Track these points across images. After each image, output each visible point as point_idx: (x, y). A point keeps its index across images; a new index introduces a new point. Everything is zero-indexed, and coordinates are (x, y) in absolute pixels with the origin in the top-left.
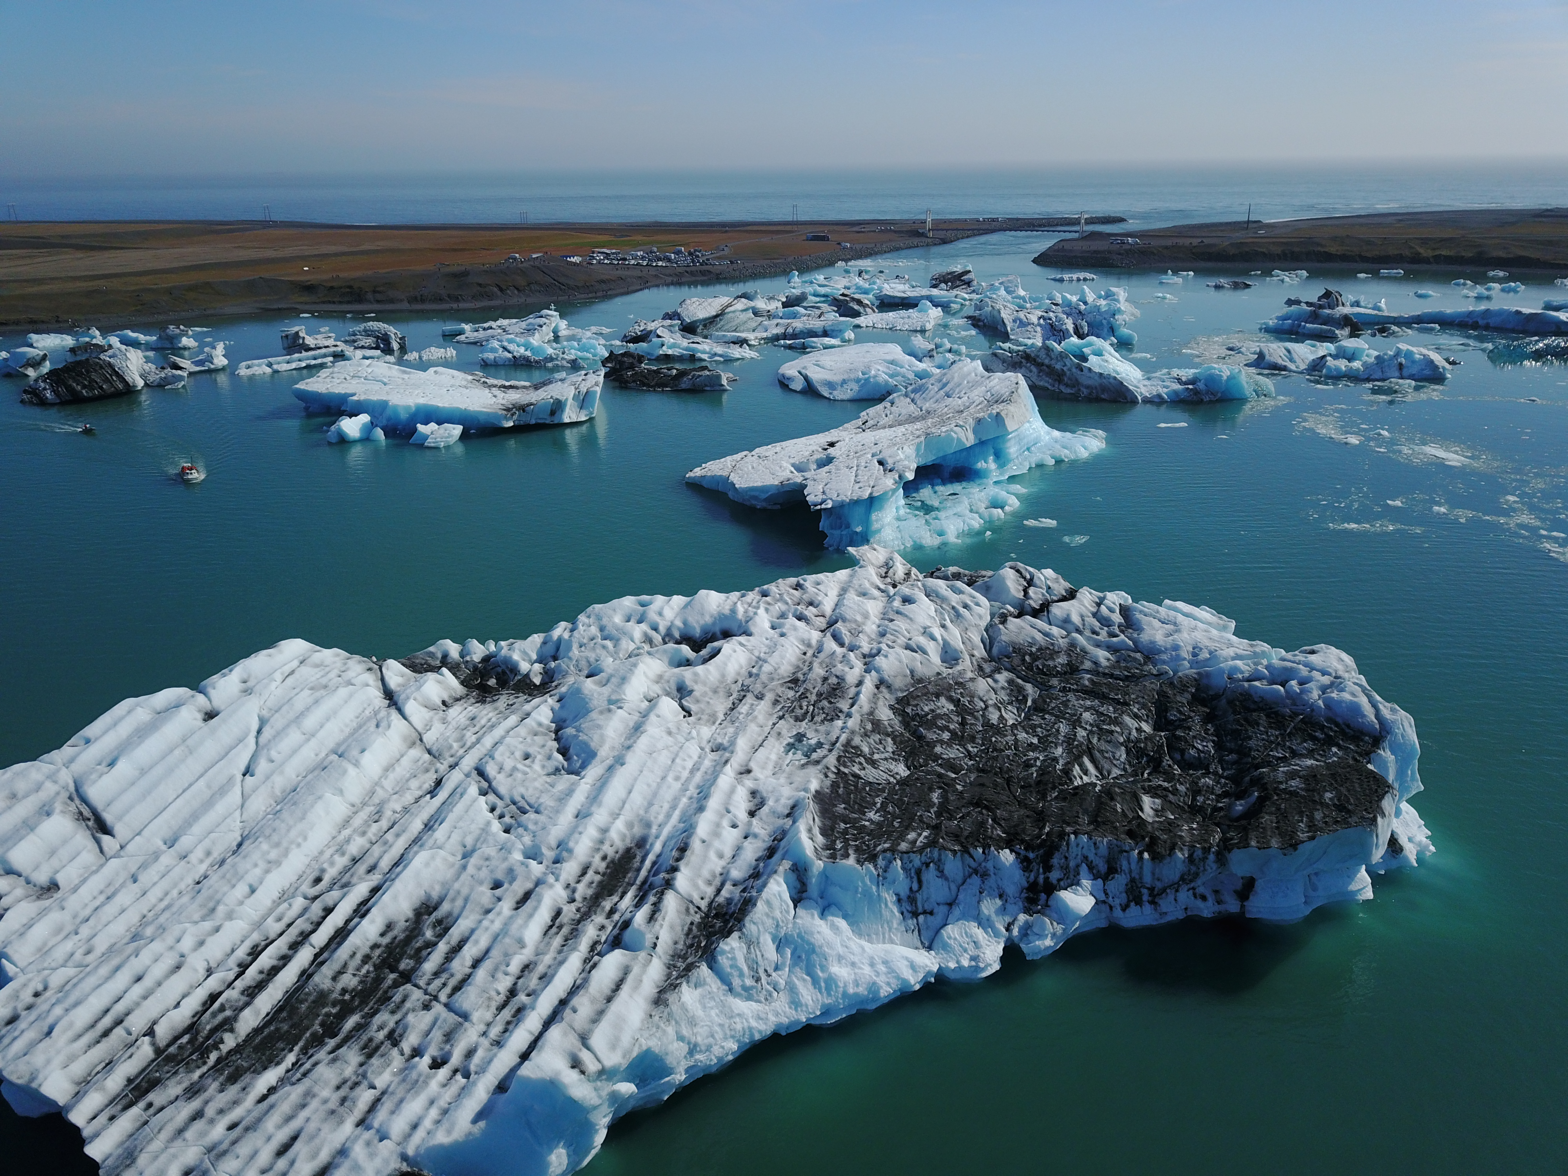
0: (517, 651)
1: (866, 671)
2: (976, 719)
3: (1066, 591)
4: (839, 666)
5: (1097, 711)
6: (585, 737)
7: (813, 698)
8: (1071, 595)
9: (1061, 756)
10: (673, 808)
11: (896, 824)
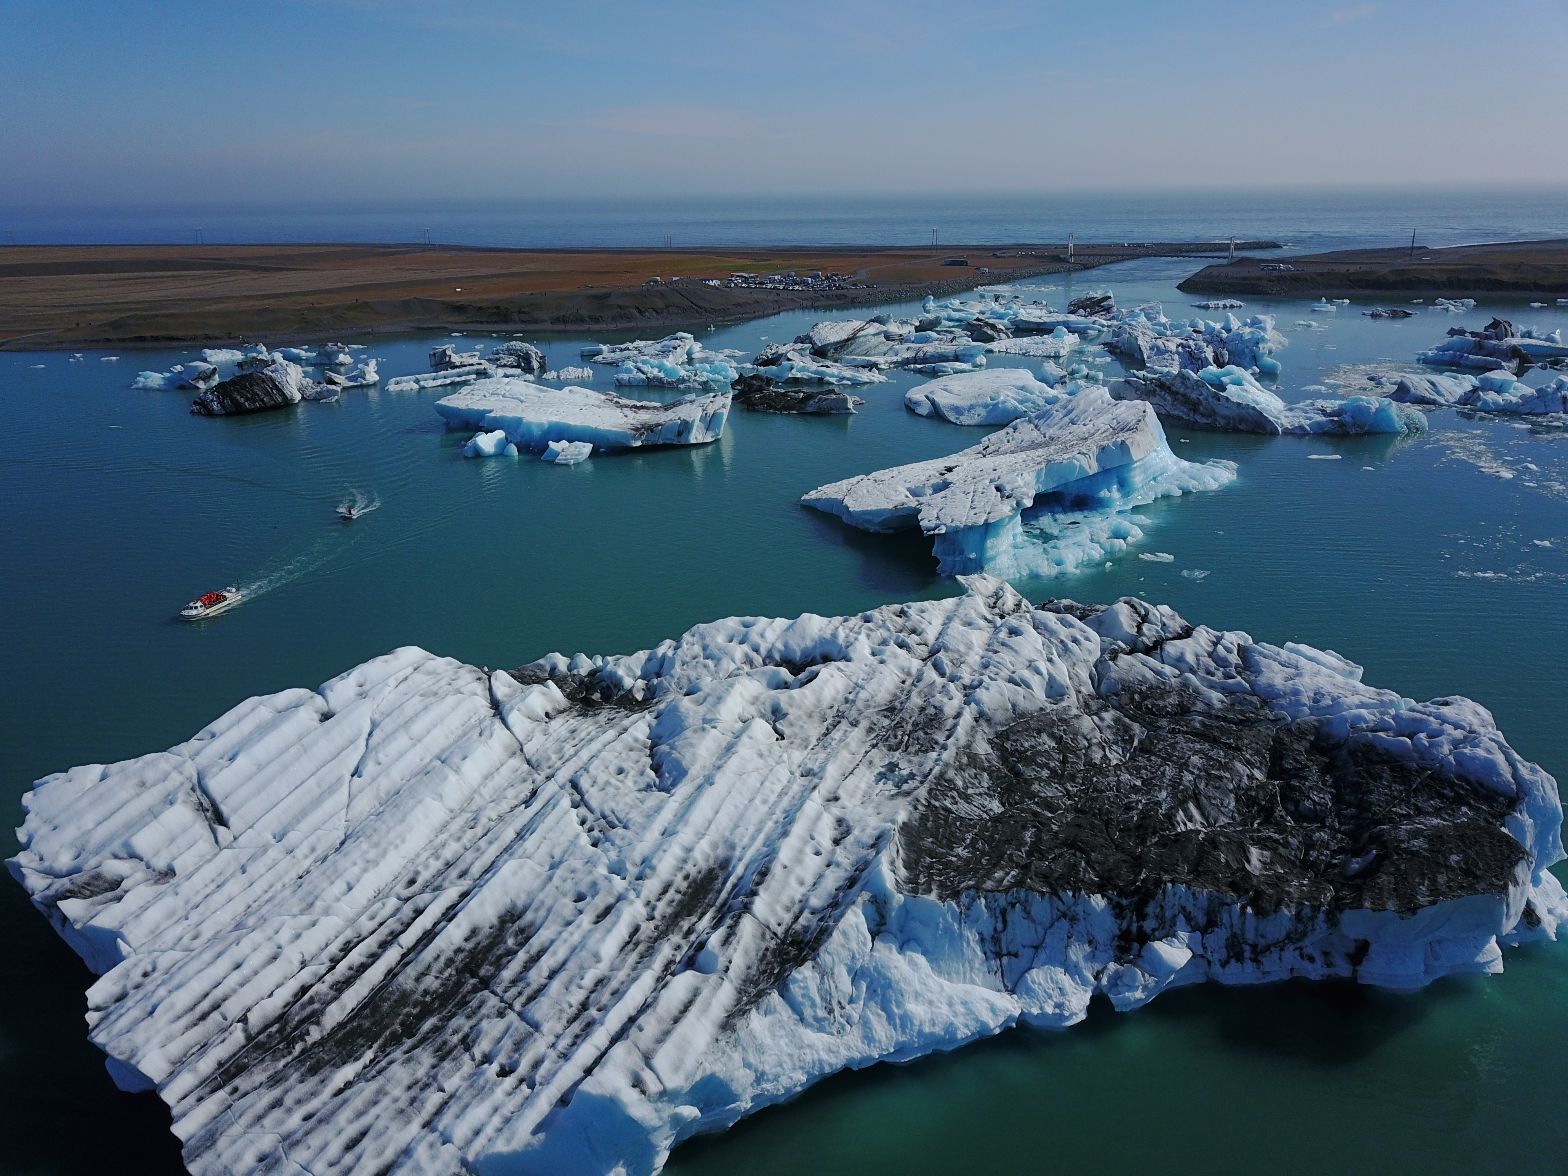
0: (622, 667)
1: (965, 703)
2: (1078, 757)
3: (1182, 628)
4: (938, 697)
5: (1206, 755)
6: (678, 755)
7: (909, 727)
8: (1186, 633)
9: (1165, 800)
10: (759, 831)
11: (984, 862)
